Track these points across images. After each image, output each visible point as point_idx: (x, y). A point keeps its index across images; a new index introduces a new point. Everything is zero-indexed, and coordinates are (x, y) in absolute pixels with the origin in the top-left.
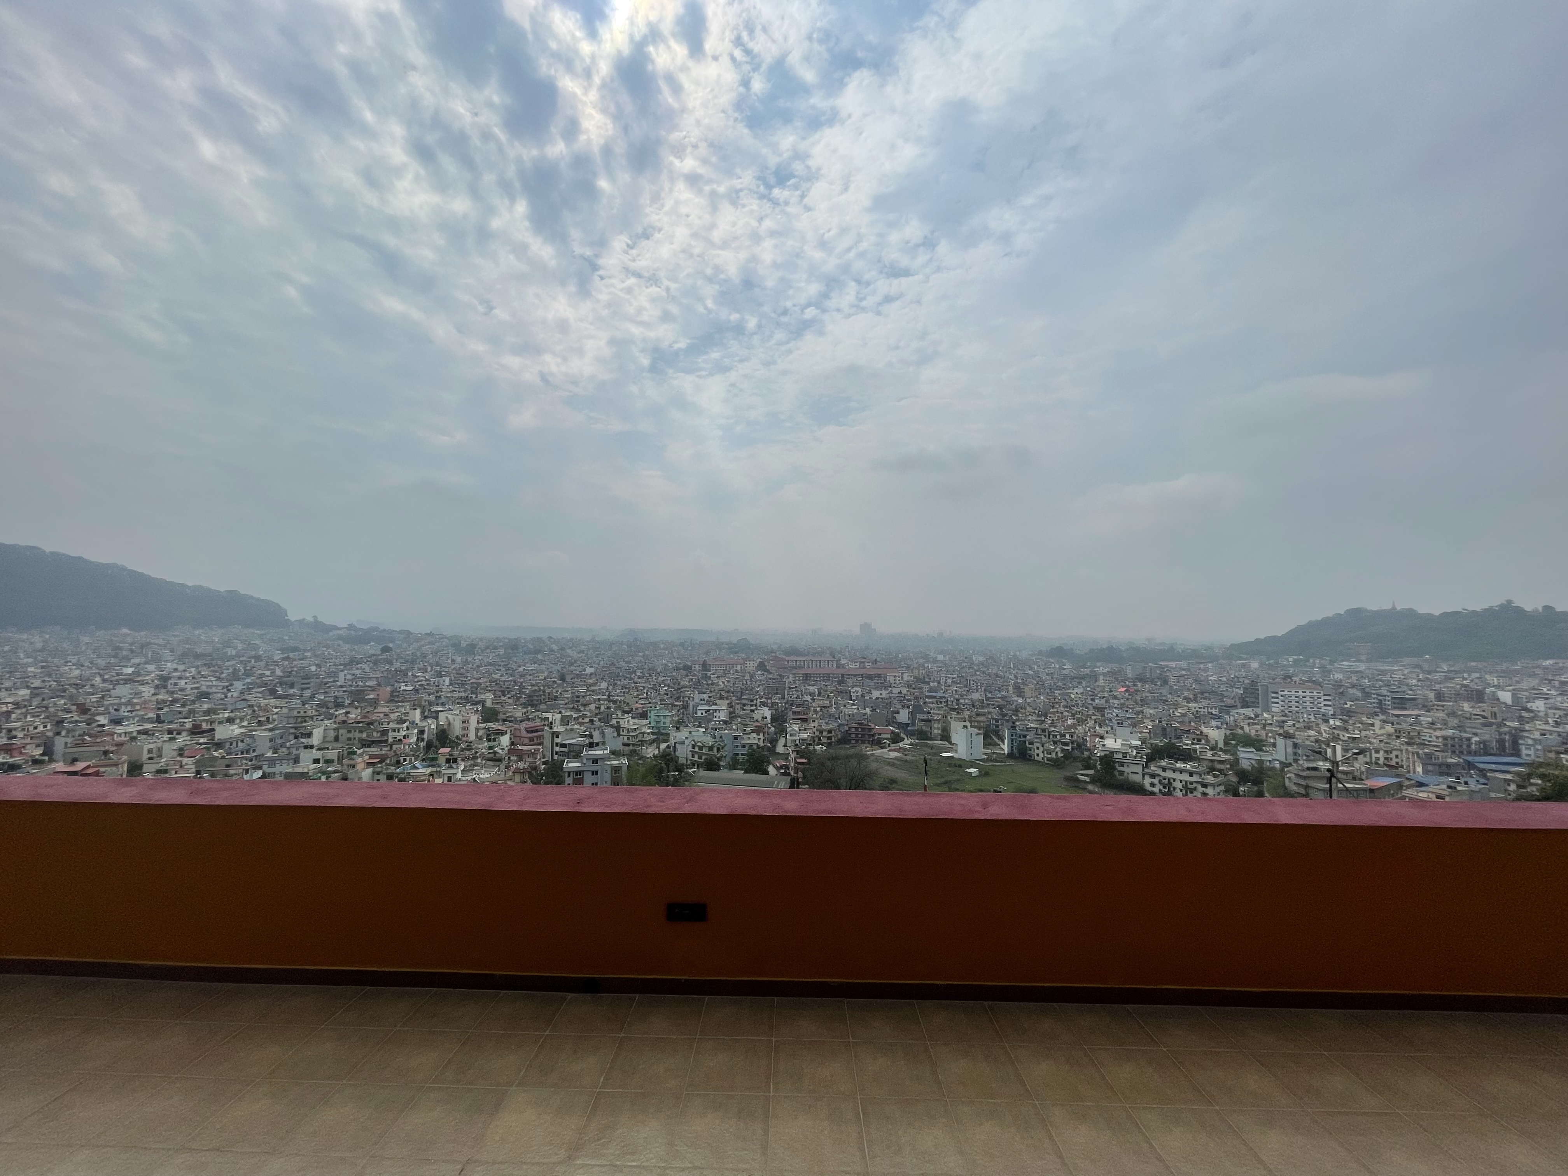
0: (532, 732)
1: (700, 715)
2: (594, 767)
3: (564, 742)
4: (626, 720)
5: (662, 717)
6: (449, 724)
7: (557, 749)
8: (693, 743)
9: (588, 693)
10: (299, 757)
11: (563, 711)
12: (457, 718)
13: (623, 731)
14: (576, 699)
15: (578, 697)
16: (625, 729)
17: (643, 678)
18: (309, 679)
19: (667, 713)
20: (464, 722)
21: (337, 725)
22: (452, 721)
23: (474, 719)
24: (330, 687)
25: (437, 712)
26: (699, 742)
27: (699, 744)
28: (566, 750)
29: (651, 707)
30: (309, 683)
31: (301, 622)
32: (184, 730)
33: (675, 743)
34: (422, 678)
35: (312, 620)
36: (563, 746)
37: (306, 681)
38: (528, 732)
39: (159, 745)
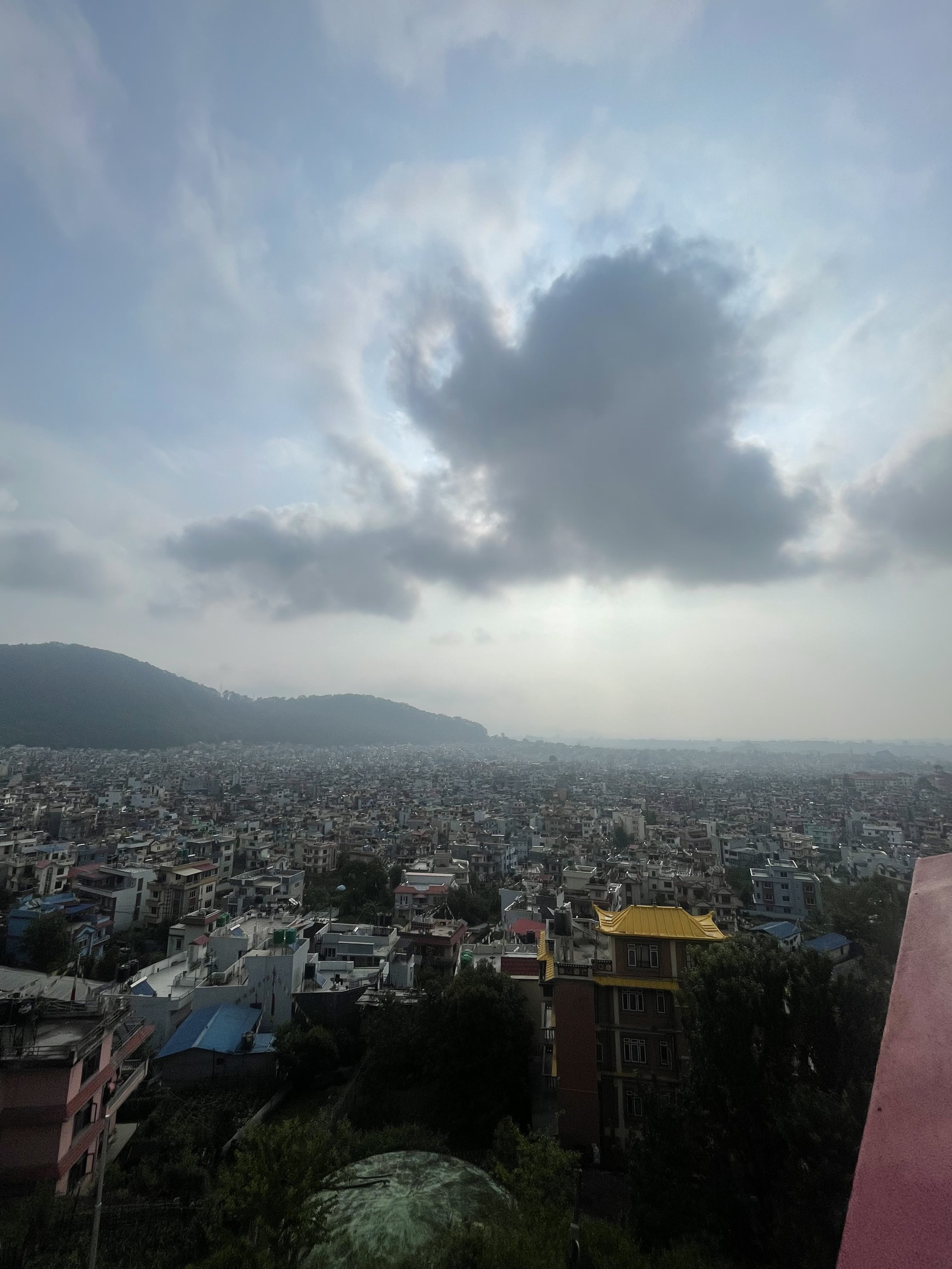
0: (694, 837)
1: (868, 835)
2: (784, 880)
3: (734, 850)
4: (788, 833)
5: (822, 834)
6: (622, 823)
7: (727, 856)
8: (880, 866)
9: (731, 803)
10: (531, 840)
11: (717, 819)
12: (628, 818)
13: (786, 845)
14: (719, 808)
15: (721, 806)
16: (788, 843)
17: (781, 791)
18: (513, 779)
19: (826, 829)
20: (634, 822)
21: (543, 817)
22: (624, 821)
23: (642, 820)
24: (527, 786)
25: (611, 812)
26: (889, 866)
27: (891, 869)
28: (737, 858)
29: (806, 822)
30: (513, 783)
31: (495, 737)
32: (459, 812)
33: (855, 864)
34: (586, 783)
35: (501, 736)
36: (734, 854)
37: (512, 781)
38: (692, 836)
39: (449, 821)
